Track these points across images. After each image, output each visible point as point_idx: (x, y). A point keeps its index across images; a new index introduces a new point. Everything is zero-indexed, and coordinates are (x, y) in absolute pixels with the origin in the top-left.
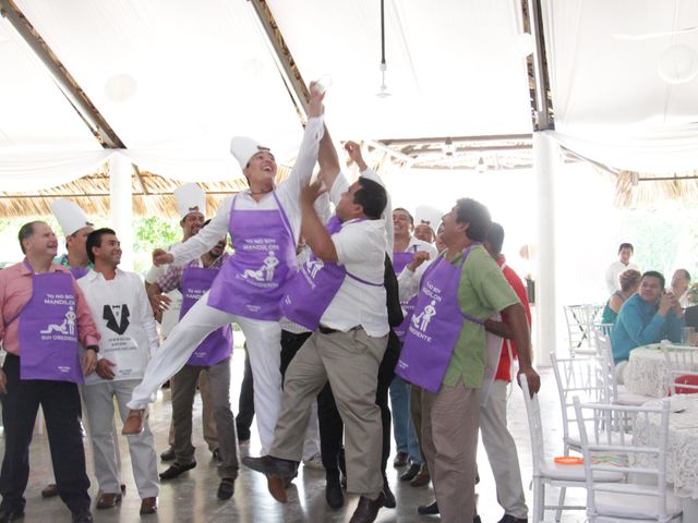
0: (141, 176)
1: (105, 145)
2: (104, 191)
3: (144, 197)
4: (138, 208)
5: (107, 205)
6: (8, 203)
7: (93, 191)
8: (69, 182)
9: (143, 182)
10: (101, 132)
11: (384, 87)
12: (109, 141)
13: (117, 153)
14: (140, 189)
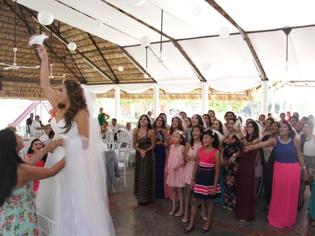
0: (211, 89)
1: (201, 80)
2: (200, 93)
3: (211, 95)
4: (210, 98)
5: (201, 97)
6: (174, 95)
7: (197, 93)
8: (191, 90)
9: (211, 91)
10: (200, 77)
11: (287, 67)
12: (202, 79)
13: (205, 83)
14: (210, 93)
